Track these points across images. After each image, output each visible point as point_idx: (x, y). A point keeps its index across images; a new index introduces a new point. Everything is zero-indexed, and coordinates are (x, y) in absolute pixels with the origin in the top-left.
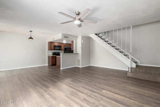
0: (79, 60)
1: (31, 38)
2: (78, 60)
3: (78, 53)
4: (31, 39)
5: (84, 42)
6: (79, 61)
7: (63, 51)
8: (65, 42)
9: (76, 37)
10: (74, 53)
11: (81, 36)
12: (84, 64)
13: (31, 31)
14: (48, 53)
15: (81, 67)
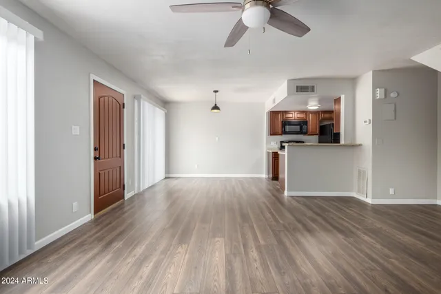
0: (364, 172)
1: (216, 107)
2: (359, 171)
3: (358, 142)
4: (216, 111)
5: (393, 95)
6: (361, 174)
7: (316, 138)
8: (313, 106)
9: (353, 81)
10: (342, 142)
11: (371, 73)
12: (391, 191)
13: (216, 92)
14: (268, 142)
15: (369, 201)
